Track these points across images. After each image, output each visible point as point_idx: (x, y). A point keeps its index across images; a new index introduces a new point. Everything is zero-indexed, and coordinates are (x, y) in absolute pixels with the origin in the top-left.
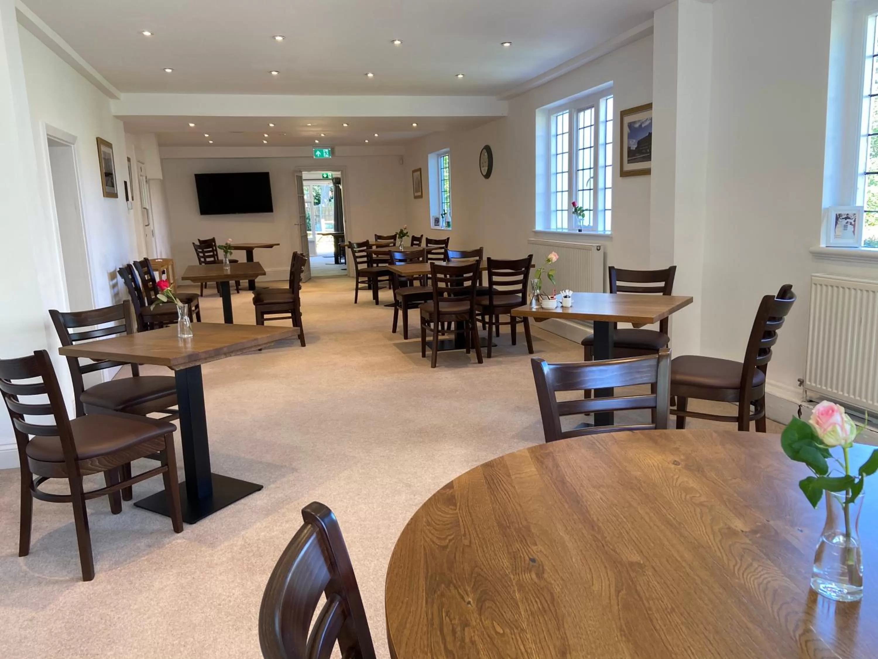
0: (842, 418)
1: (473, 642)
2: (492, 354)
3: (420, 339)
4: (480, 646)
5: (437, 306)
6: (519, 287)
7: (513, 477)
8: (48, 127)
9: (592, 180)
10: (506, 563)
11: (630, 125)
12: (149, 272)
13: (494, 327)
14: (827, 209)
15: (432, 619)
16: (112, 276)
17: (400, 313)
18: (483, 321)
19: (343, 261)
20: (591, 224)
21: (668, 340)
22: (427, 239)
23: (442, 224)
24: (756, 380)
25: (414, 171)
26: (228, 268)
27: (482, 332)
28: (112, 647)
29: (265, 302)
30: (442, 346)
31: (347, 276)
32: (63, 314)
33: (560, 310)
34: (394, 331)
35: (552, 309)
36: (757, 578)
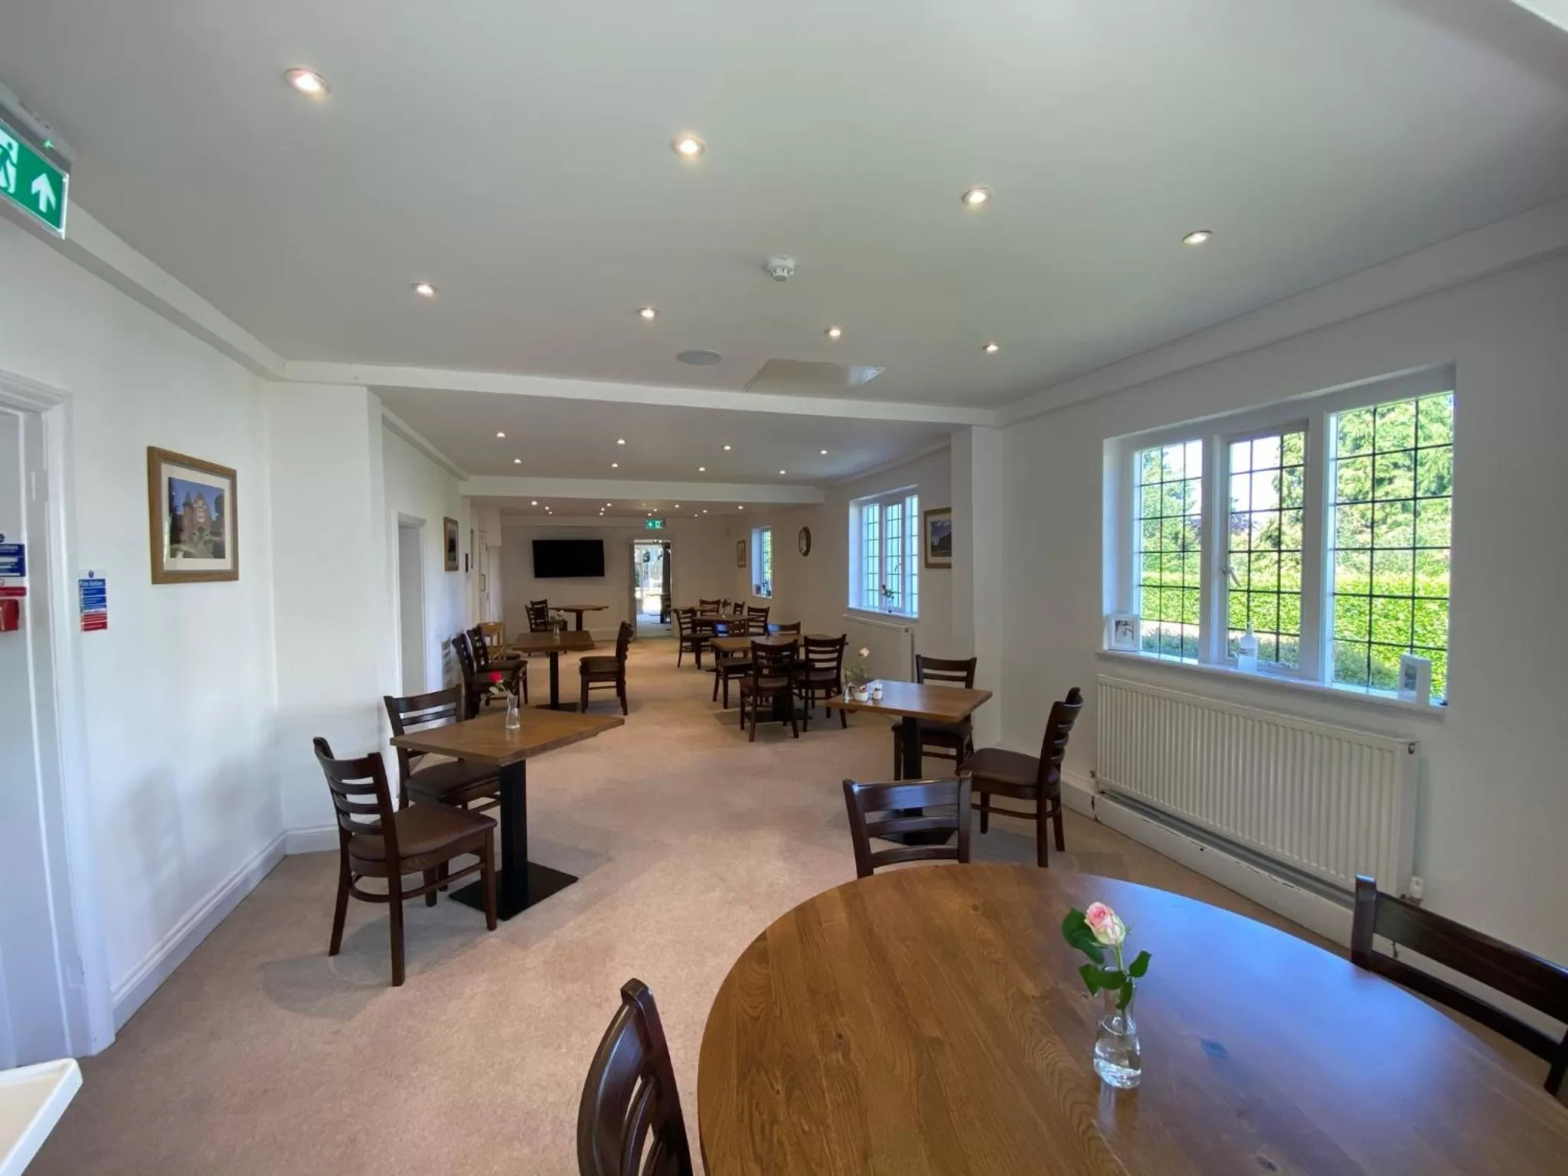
0: (1112, 920)
1: (780, 1143)
2: (808, 728)
3: (738, 709)
4: (788, 1149)
5: (756, 681)
6: (834, 664)
7: (824, 925)
8: (400, 515)
9: (900, 567)
10: (814, 1039)
11: (933, 524)
12: (481, 640)
13: (810, 701)
14: (1108, 617)
15: (743, 1113)
16: (445, 646)
17: (721, 682)
18: (800, 695)
19: (668, 620)
20: (900, 606)
21: (971, 728)
22: (749, 608)
23: (764, 592)
24: (1051, 779)
25: (739, 543)
26: (558, 638)
27: (798, 703)
28: (417, 1067)
29: (592, 671)
30: (759, 717)
31: (670, 637)
32: (397, 699)
33: (870, 704)
34: (715, 699)
35: (863, 702)
36: (1044, 1059)
